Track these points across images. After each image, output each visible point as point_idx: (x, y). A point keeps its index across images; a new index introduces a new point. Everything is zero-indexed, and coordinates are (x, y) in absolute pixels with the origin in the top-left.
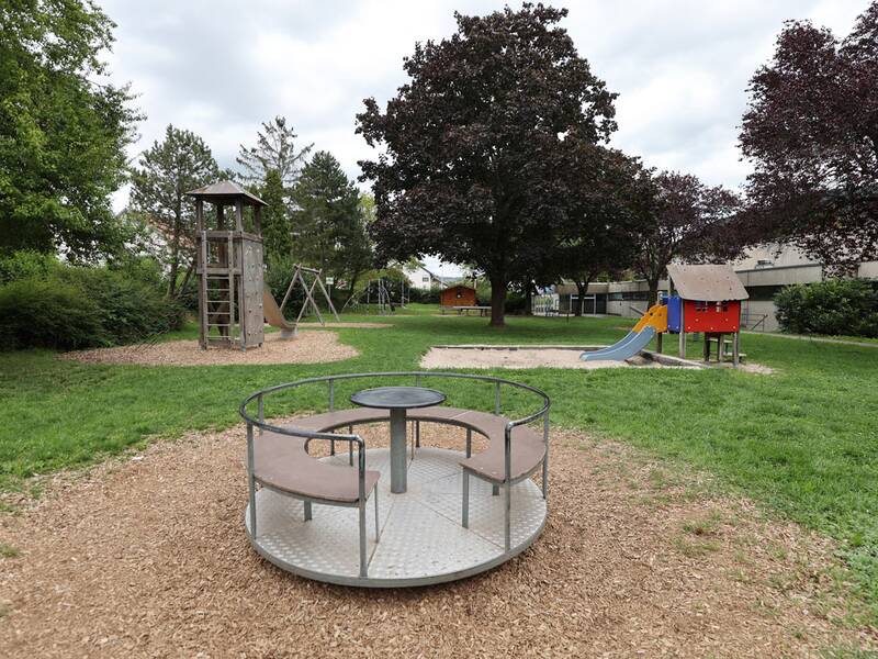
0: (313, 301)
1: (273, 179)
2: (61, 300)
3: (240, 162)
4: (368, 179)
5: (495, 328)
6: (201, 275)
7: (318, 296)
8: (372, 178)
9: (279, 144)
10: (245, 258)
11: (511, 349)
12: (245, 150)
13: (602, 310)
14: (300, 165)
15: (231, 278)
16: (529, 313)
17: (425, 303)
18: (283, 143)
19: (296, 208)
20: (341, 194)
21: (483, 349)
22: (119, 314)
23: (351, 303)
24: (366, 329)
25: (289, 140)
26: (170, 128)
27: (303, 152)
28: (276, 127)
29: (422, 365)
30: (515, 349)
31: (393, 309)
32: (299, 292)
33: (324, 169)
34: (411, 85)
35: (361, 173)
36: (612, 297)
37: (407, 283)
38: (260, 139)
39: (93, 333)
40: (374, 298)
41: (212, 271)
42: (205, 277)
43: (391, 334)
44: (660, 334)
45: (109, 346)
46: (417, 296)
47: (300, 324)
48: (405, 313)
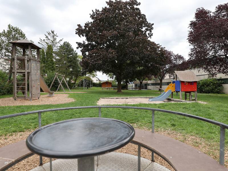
0: (61, 85)
1: (50, 48)
3: (39, 43)
4: (79, 48)
5: (119, 93)
6: (14, 72)
7: (64, 84)
8: (81, 48)
9: (52, 38)
10: (32, 66)
11: (126, 98)
12: (41, 40)
13: (146, 88)
14: (59, 45)
15: (26, 74)
16: (127, 89)
17: (97, 87)
18: (53, 38)
19: (58, 58)
20: (72, 54)
21: (117, 98)
23: (74, 87)
24: (79, 93)
25: (55, 37)
26: (10, 25)
27: (60, 41)
28: (51, 33)
29: (98, 104)
30: (127, 98)
31: (88, 88)
32: (57, 82)
33: (67, 47)
34: (92, 22)
35: (77, 46)
36: (148, 84)
37: (92, 81)
38: (46, 37)
40: (82, 85)
41: (18, 71)
42: (16, 73)
43: (87, 95)
44: (172, 93)
46: (95, 85)
47: (57, 92)
48: (91, 89)
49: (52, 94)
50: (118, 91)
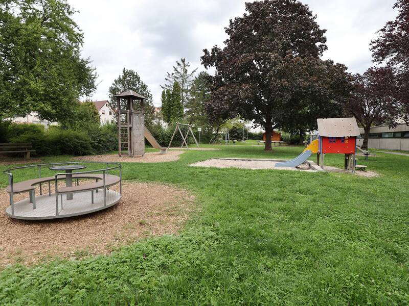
1: (176, 86)
2: (77, 137)
3: (166, 79)
9: (183, 70)
10: (134, 120)
11: (249, 160)
12: (169, 74)
14: (193, 78)
15: (128, 129)
17: (256, 140)
21: (235, 160)
22: (99, 143)
25: (186, 68)
27: (193, 72)
28: (182, 63)
30: (250, 160)
34: (230, 39)
38: (174, 69)
39: (87, 150)
41: (122, 126)
42: (120, 128)
45: (93, 155)
46: (252, 137)
47: (182, 149)
48: (243, 144)
49: (164, 150)
50: (265, 149)
